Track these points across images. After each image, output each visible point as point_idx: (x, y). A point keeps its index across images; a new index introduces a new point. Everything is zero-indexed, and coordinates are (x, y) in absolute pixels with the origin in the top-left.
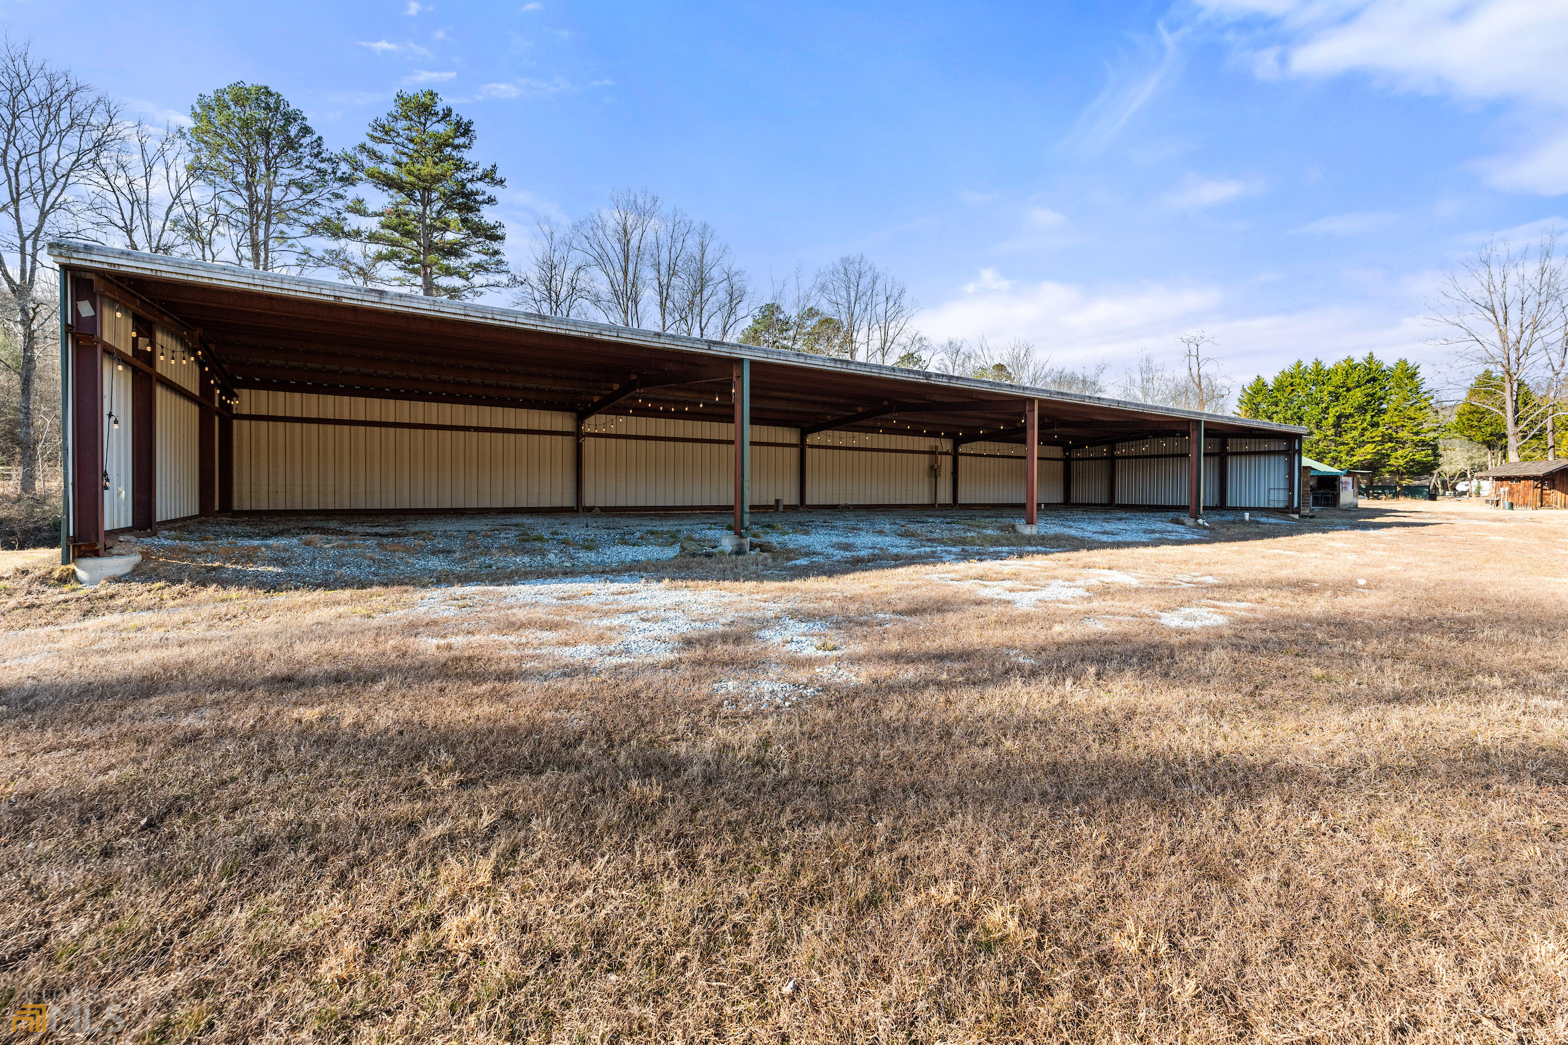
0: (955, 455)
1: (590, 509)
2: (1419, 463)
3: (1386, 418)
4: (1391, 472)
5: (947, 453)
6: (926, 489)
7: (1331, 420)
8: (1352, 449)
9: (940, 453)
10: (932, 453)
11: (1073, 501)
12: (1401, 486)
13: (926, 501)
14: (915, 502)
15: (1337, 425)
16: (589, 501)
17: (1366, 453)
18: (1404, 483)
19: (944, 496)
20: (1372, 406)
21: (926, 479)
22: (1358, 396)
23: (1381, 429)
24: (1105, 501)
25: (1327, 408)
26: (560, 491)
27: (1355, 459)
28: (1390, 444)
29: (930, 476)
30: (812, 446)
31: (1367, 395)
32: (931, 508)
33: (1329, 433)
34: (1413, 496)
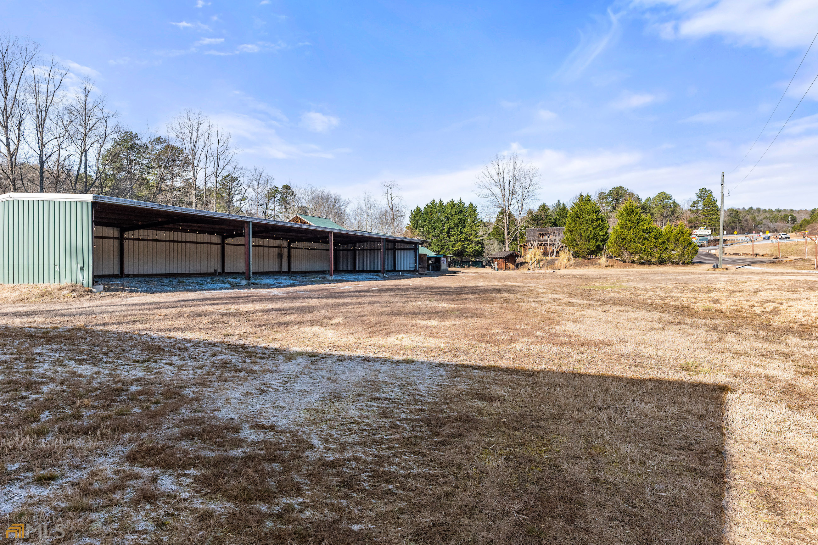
0: (289, 248)
1: (128, 276)
2: (477, 251)
3: (466, 230)
4: (468, 255)
5: (285, 247)
6: (277, 264)
7: (446, 230)
8: (454, 244)
9: (283, 247)
10: (280, 247)
11: (357, 269)
12: (471, 261)
13: (277, 270)
14: (272, 270)
15: (448, 232)
16: (126, 272)
17: (459, 246)
18: (473, 260)
19: (285, 268)
20: (462, 223)
21: (277, 260)
22: (455, 219)
23: (464, 235)
24: (352, 269)
25: (444, 224)
26: (112, 266)
27: (455, 249)
28: (467, 242)
29: (278, 258)
30: (227, 244)
31: (459, 219)
32: (279, 273)
33: (445, 236)
34: (475, 266)
